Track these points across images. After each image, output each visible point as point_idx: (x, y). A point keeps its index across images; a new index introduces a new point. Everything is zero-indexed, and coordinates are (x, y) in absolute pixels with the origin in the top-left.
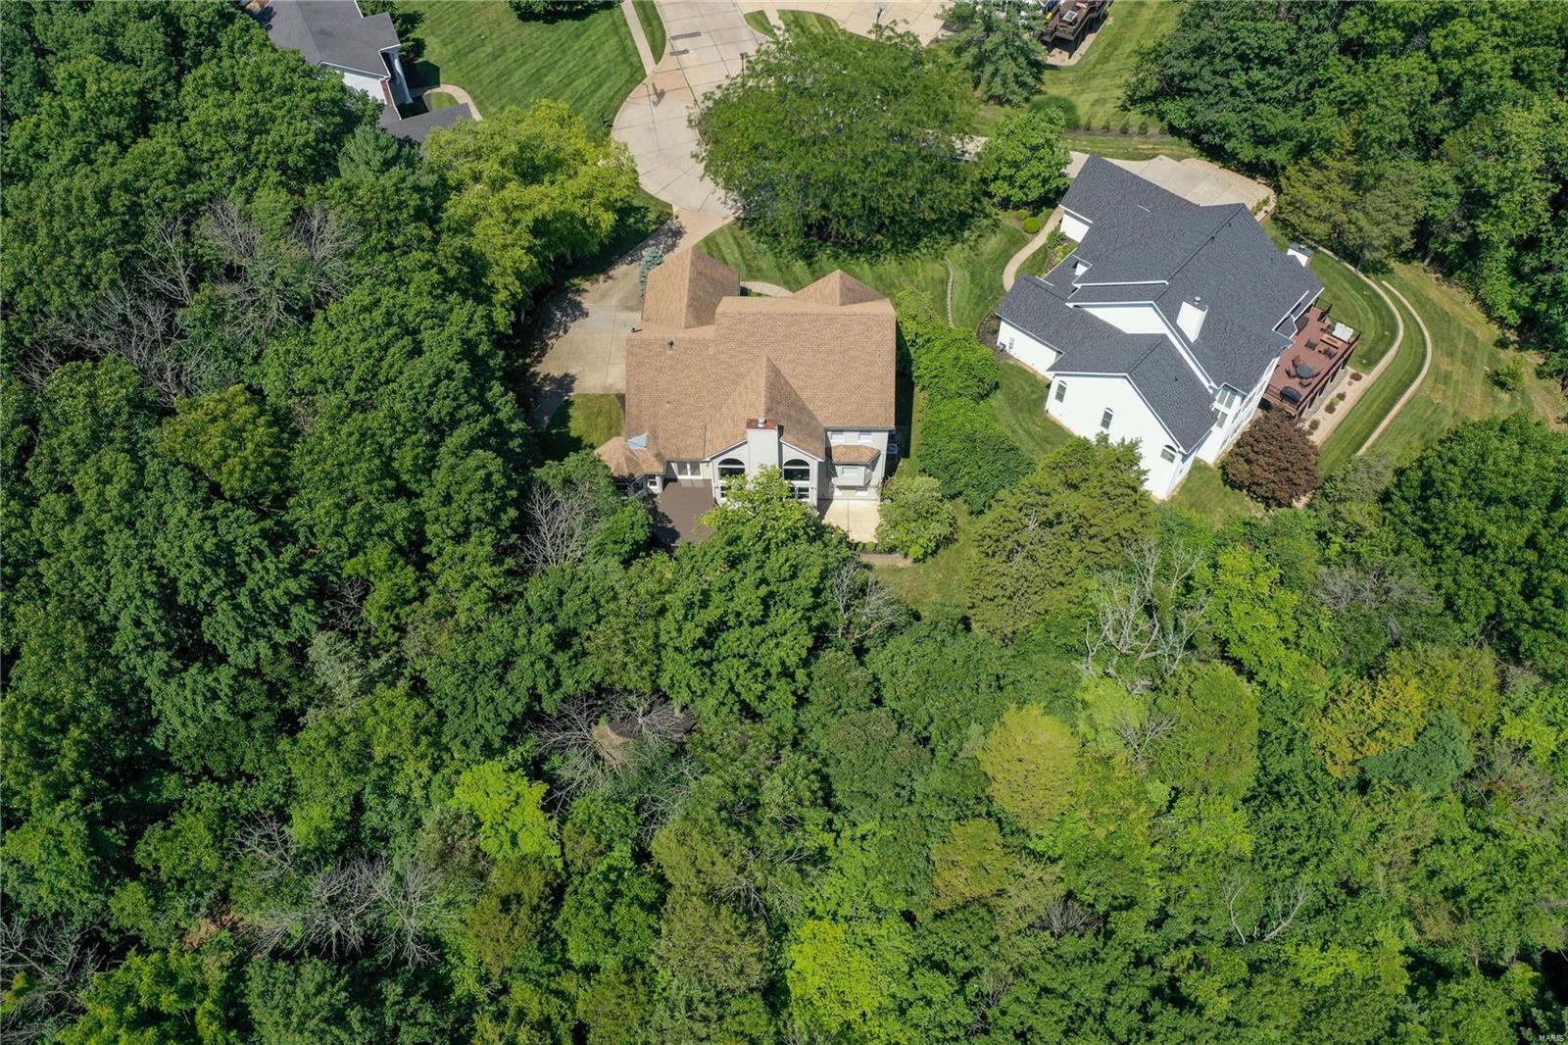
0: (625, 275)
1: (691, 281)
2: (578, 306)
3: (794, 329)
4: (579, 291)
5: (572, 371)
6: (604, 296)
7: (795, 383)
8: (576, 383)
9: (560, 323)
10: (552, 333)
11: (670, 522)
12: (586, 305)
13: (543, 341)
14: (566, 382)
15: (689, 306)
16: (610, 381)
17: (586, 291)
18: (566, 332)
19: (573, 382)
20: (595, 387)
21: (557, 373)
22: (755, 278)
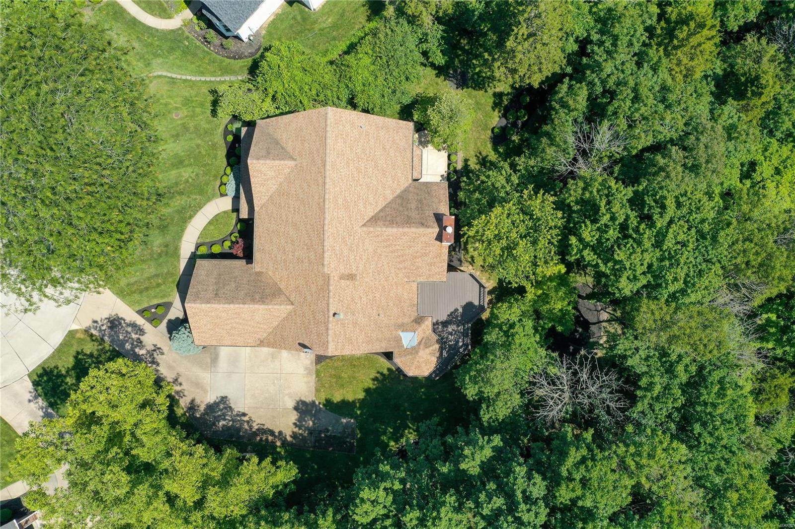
0: (170, 367)
1: (232, 302)
2: (211, 408)
3: (340, 201)
4: (192, 407)
5: (291, 404)
6: (198, 385)
7: (381, 204)
8: (303, 399)
9: (233, 421)
10: (246, 426)
11: (456, 310)
12: (211, 398)
13: (255, 434)
14: (303, 408)
15: (263, 303)
16: (302, 371)
17: (193, 401)
18: (244, 415)
19: (304, 403)
20: (307, 383)
21: (294, 416)
22: (177, 249)
